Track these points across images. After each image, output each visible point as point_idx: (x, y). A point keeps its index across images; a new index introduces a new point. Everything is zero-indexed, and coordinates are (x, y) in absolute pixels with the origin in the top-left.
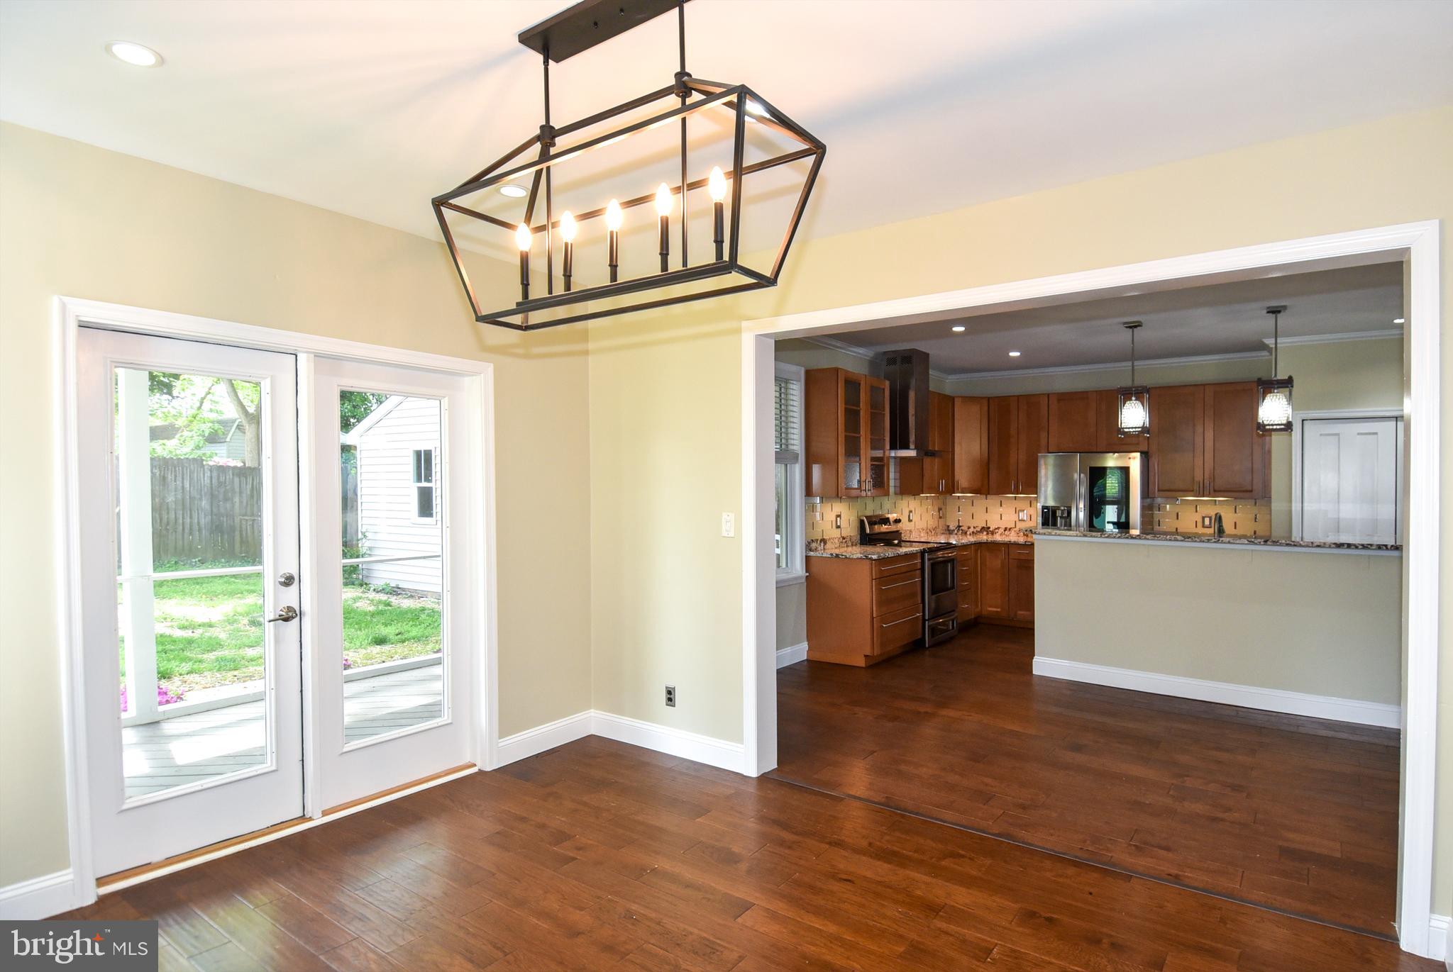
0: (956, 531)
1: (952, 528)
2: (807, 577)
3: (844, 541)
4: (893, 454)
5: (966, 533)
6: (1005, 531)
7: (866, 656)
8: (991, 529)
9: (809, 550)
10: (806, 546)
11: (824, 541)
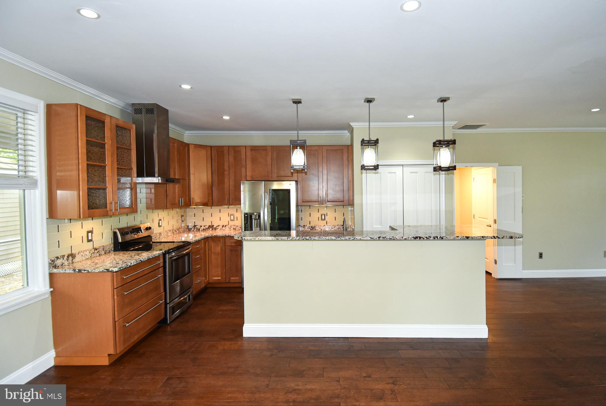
0: (193, 229)
1: (190, 227)
2: (51, 292)
3: (96, 251)
4: (140, 180)
5: (199, 230)
6: (223, 227)
7: (109, 355)
8: (214, 227)
9: (53, 267)
10: (50, 264)
11: (72, 256)
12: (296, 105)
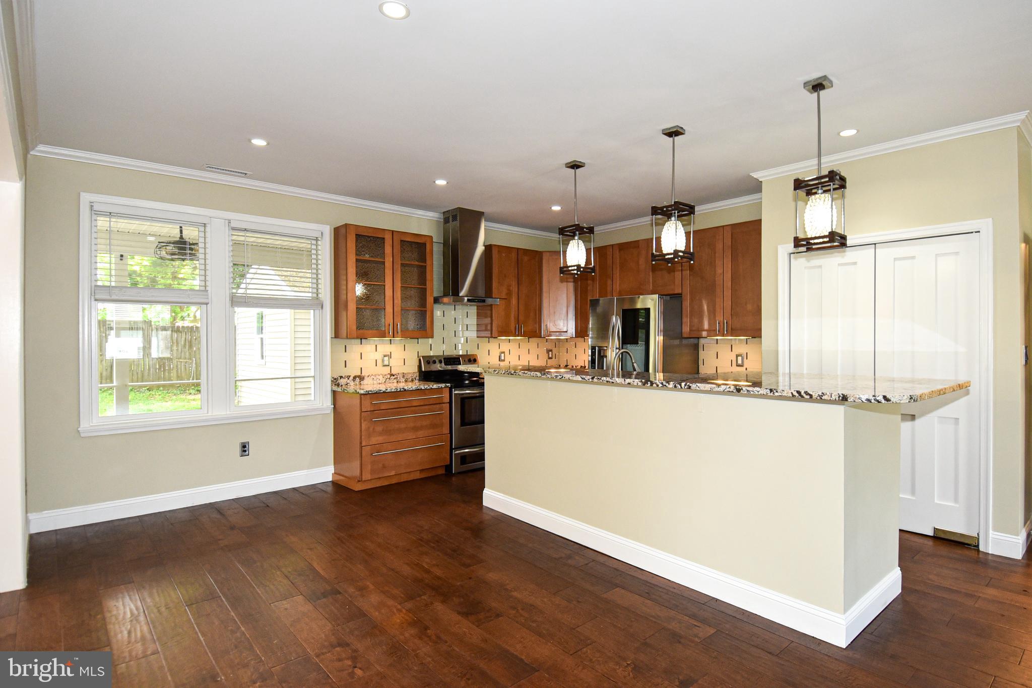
2: (333, 408)
9: (335, 385)
10: (332, 381)
11: (361, 378)
12: (573, 170)
